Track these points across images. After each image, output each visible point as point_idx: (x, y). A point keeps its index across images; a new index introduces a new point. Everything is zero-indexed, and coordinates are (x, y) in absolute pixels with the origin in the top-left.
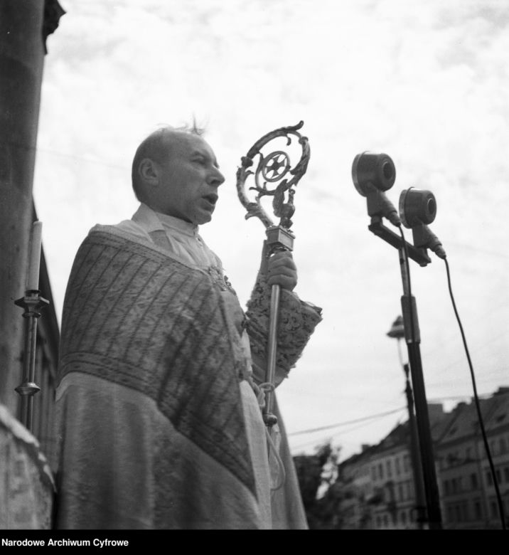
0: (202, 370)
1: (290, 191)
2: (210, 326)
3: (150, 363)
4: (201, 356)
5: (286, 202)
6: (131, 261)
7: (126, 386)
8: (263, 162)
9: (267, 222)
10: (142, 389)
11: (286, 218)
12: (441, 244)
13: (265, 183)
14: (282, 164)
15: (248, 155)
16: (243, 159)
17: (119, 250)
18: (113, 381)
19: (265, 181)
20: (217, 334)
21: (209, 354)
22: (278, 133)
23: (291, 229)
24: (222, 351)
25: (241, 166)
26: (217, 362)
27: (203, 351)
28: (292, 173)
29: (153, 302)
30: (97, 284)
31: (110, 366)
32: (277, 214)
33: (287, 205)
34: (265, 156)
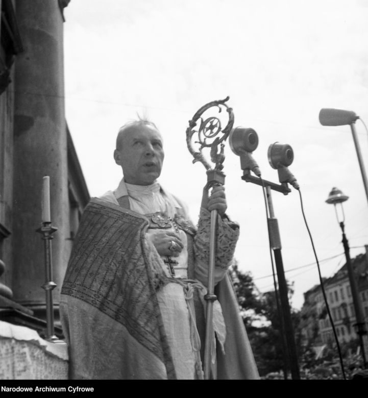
0: (127, 285)
1: (221, 145)
2: (132, 257)
3: (96, 285)
4: (126, 276)
5: (219, 152)
7: (83, 300)
8: (203, 124)
9: (207, 167)
10: (90, 302)
11: (219, 164)
12: (296, 180)
13: (205, 139)
14: (216, 126)
15: (193, 118)
16: (190, 122)
18: (76, 297)
19: (205, 137)
20: (135, 261)
22: (213, 104)
23: (223, 171)
24: (138, 271)
27: (127, 273)
28: (223, 132)
29: (105, 245)
31: (75, 289)
32: (213, 161)
33: (219, 155)
34: (204, 120)
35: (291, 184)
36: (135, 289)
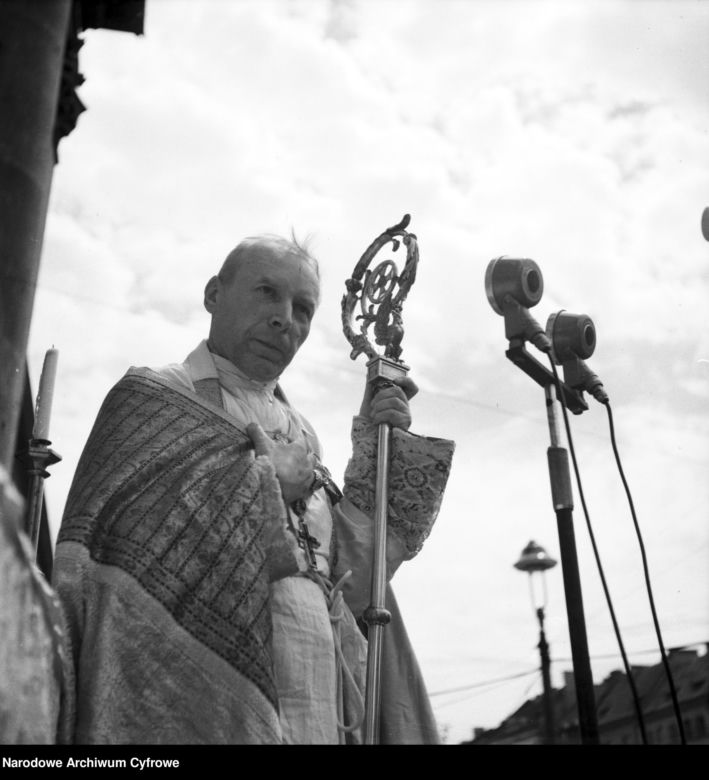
0: (224, 547)
2: (239, 491)
4: (225, 528)
5: (390, 324)
6: (162, 412)
12: (602, 385)
13: (371, 307)
14: (389, 277)
15: (354, 275)
16: (347, 282)
17: (150, 398)
20: (248, 501)
21: (236, 527)
24: (253, 524)
25: (346, 293)
26: (245, 539)
27: (227, 522)
30: (110, 436)
32: (380, 342)
33: (392, 327)
35: (590, 392)
36: (247, 561)
